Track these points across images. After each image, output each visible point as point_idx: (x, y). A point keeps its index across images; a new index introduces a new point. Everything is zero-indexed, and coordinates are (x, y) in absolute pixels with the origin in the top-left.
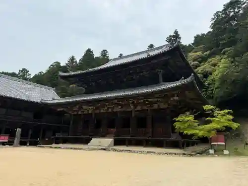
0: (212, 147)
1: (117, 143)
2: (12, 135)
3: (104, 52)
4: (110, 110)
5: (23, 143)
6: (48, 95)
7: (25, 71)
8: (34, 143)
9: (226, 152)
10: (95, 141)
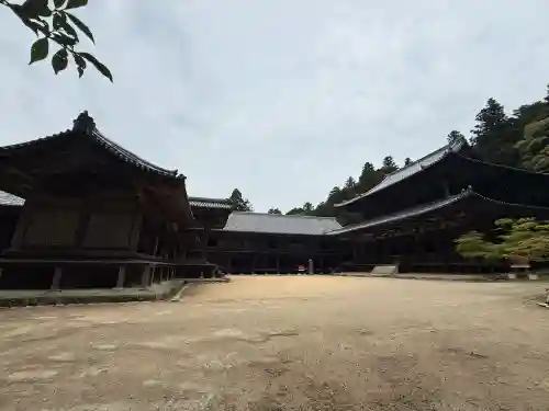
0: (512, 271)
1: (402, 270)
2: (306, 265)
3: (388, 160)
4: (390, 236)
5: (316, 272)
6: (330, 227)
7: (308, 205)
8: (326, 272)
9: (533, 277)
10: (378, 269)
